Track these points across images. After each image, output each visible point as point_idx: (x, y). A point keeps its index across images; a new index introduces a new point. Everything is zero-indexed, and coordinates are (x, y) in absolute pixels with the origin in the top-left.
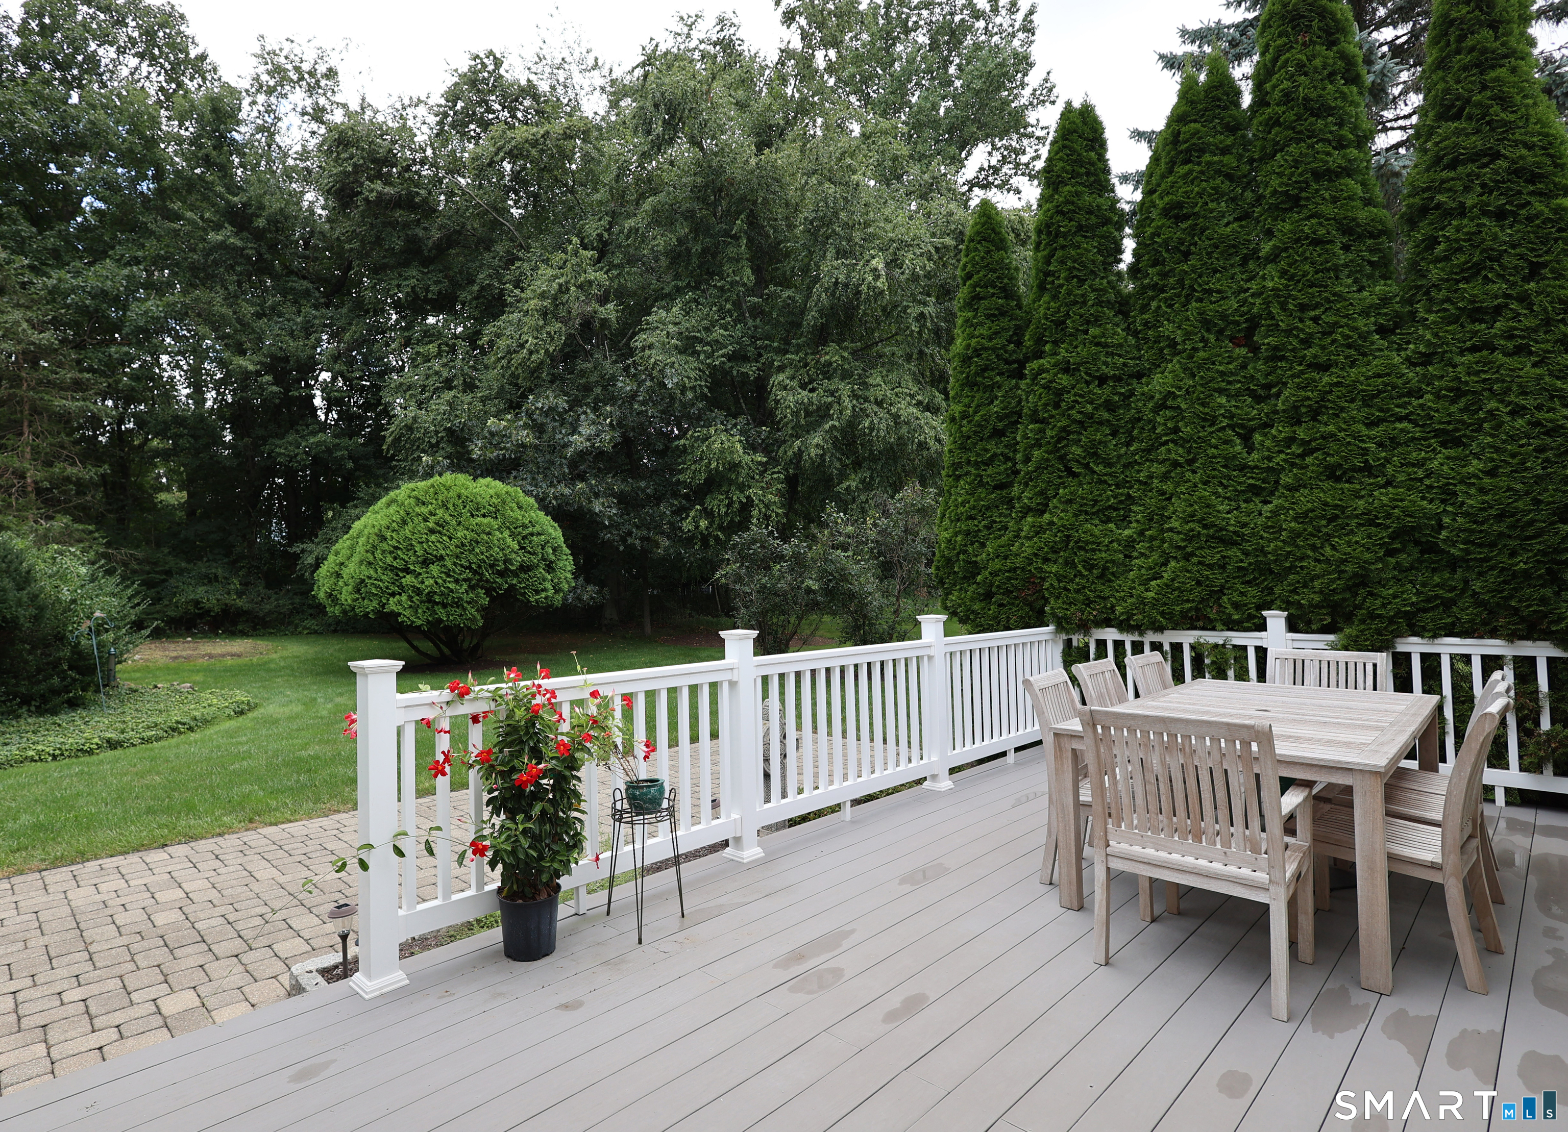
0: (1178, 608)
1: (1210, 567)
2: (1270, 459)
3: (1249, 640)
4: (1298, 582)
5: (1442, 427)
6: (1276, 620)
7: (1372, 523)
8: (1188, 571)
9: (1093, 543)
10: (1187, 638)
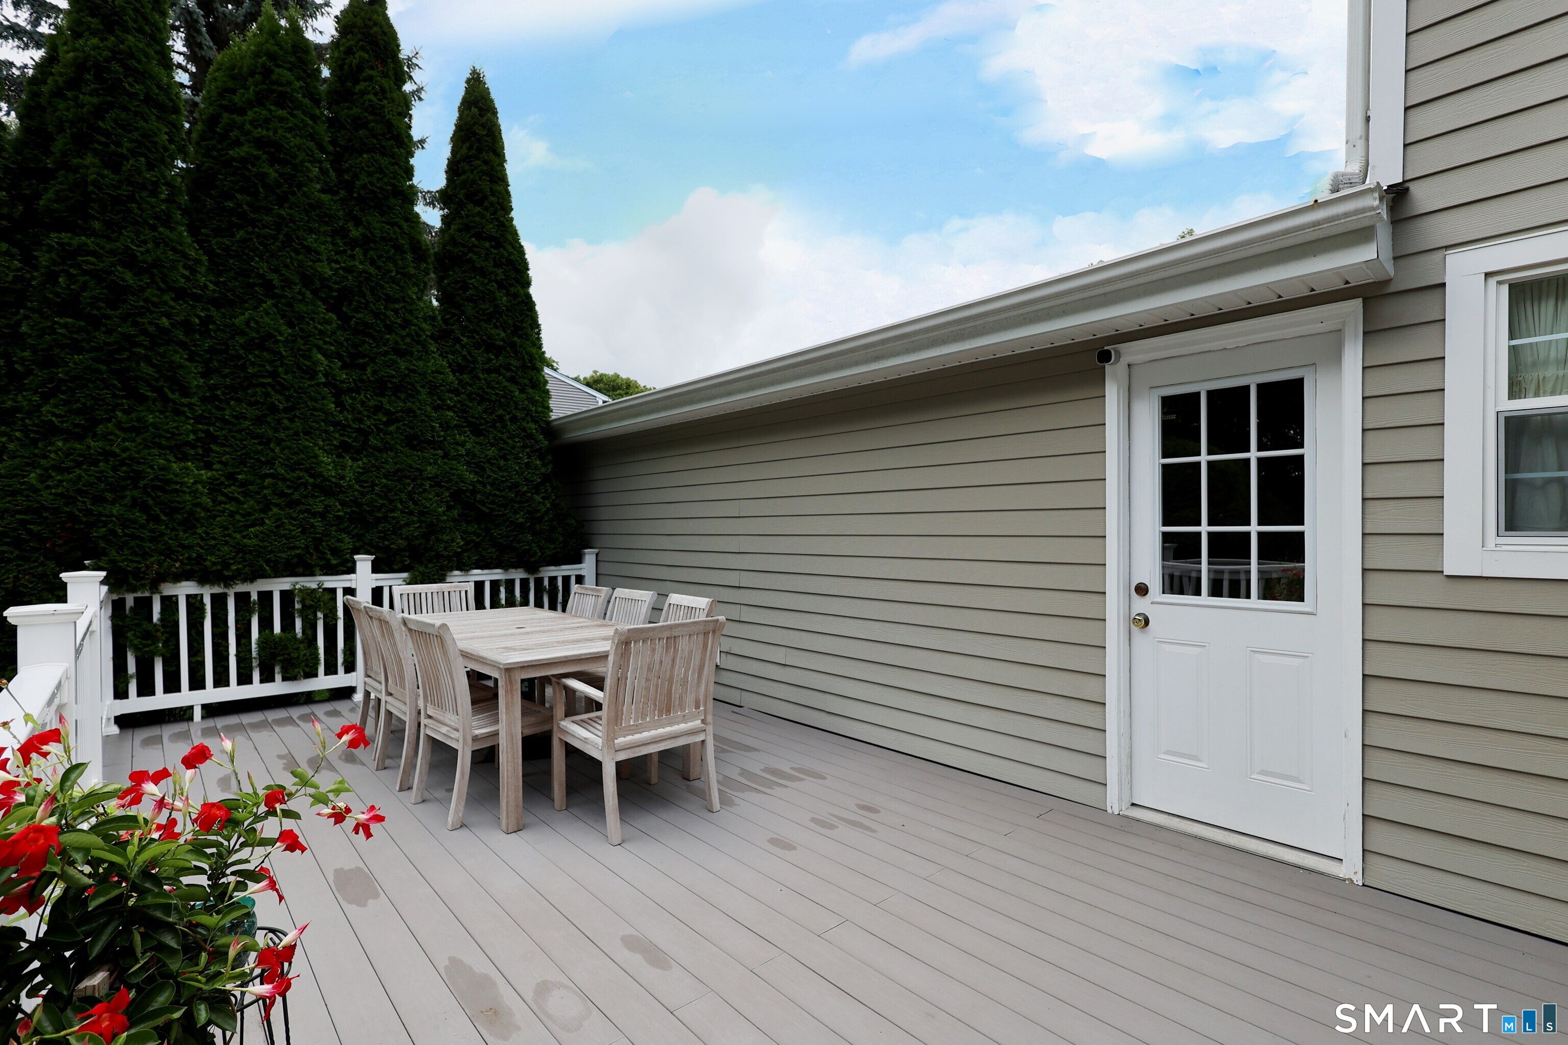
0: (283, 555)
1: (314, 515)
2: (360, 421)
3: (337, 582)
4: (389, 530)
5: (474, 420)
6: (364, 563)
7: (438, 484)
8: (292, 518)
9: (177, 483)
10: (278, 586)
